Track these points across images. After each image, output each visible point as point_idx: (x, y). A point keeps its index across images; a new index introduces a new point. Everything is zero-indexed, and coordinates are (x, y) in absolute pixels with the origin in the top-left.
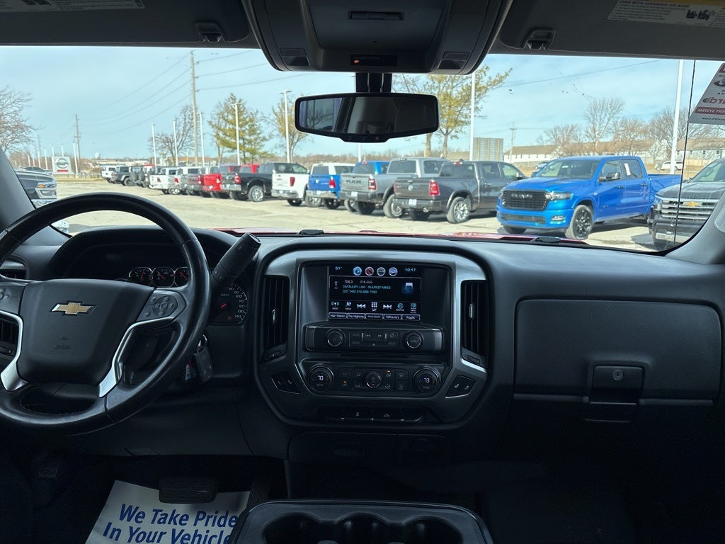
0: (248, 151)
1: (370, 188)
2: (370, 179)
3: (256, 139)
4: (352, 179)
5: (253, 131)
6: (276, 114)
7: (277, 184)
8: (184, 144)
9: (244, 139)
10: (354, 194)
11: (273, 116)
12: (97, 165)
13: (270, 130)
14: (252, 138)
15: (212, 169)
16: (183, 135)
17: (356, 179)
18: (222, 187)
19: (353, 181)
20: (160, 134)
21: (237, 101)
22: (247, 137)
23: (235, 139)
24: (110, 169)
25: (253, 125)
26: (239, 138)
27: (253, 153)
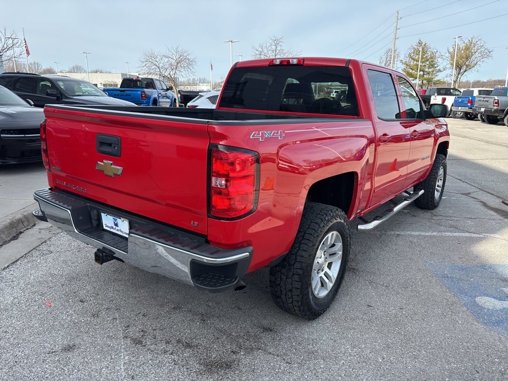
0: (425, 79)
1: (494, 106)
2: (495, 100)
3: (433, 72)
4: (482, 99)
5: (432, 65)
6: (449, 53)
9: (423, 71)
10: (483, 110)
11: (448, 55)
12: (329, 89)
13: (445, 64)
14: (430, 70)
17: (485, 99)
19: (483, 101)
21: (423, 44)
22: (427, 70)
23: (417, 72)
24: (335, 92)
25: (432, 61)
26: (420, 71)
27: (429, 81)
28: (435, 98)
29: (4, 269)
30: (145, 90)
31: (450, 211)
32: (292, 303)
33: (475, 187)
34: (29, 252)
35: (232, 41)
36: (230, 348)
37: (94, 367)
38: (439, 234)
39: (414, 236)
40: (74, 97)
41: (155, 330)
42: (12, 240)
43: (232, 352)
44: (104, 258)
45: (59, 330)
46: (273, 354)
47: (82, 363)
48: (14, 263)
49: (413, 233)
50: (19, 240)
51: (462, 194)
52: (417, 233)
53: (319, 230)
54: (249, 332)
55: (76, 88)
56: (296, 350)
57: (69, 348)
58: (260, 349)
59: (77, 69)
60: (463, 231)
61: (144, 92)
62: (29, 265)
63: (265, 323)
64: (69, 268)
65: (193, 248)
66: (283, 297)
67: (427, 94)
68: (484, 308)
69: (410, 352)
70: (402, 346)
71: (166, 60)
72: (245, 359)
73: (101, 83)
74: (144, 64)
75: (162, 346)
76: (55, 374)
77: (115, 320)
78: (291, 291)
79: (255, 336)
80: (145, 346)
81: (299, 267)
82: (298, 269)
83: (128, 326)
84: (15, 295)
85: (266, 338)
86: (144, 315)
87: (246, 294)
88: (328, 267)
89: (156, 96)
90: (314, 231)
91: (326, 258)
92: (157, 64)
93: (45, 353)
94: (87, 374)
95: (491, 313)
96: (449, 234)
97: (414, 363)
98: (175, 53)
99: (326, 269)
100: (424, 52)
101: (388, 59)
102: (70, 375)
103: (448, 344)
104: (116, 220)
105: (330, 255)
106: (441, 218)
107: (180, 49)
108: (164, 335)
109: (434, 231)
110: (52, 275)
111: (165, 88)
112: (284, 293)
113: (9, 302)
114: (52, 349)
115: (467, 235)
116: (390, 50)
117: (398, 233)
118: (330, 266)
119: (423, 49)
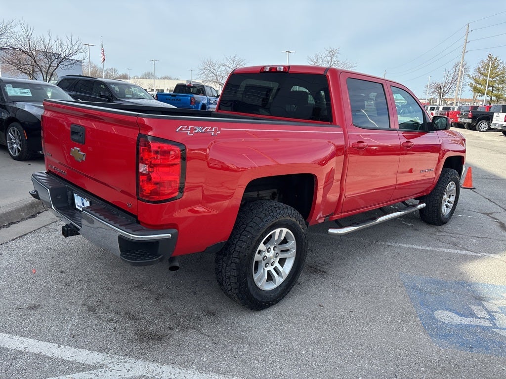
0: (494, 96)
3: (503, 88)
5: (503, 81)
7: (495, 120)
8: (450, 90)
9: (493, 87)
14: (500, 86)
15: (459, 108)
16: (451, 83)
18: (459, 120)
20: (434, 83)
21: (493, 59)
22: (496, 86)
23: (486, 87)
25: (503, 77)
26: (489, 86)
27: (498, 97)
28: (498, 115)
29: (12, 240)
30: (195, 96)
31: (459, 229)
32: (231, 290)
33: (501, 207)
34: (38, 229)
35: (289, 52)
36: (169, 324)
37: (47, 324)
38: (433, 249)
39: (405, 249)
40: (123, 99)
41: (111, 302)
42: (30, 218)
43: (169, 328)
44: (69, 232)
45: (32, 292)
46: (205, 335)
47: (38, 320)
48: (22, 236)
49: (405, 246)
50: (36, 218)
51: (483, 213)
52: (410, 246)
53: (261, 224)
54: (193, 314)
55: (126, 91)
56: (228, 333)
57: (33, 308)
58: (195, 329)
59: (149, 75)
60: (461, 249)
61: (193, 98)
62: (34, 239)
63: (212, 308)
64: (65, 244)
65: (122, 225)
66: (224, 284)
67: (492, 110)
68: (440, 321)
69: (338, 349)
70: (332, 343)
71: (224, 68)
72: (177, 335)
73: (168, 89)
74: (202, 72)
75: (111, 315)
76: (14, 325)
77: (81, 290)
78: (229, 278)
79: (197, 317)
80: (96, 313)
81: (236, 256)
82: (235, 258)
83: (91, 296)
84: (11, 261)
85: (206, 320)
86: (108, 289)
87: (207, 282)
88: (279, 262)
89: (205, 102)
90: (255, 225)
91: (277, 253)
92: (215, 72)
93: (13, 308)
94: (38, 329)
95: (444, 326)
96: (444, 249)
97: (335, 359)
98: (232, 62)
99: (277, 264)
100: (494, 67)
101: (456, 73)
102: (25, 327)
103: (381, 348)
104: (83, 200)
105: (281, 251)
106: (445, 234)
107: (237, 58)
108: (117, 307)
109: (428, 246)
110: (48, 249)
111: (216, 95)
112: (224, 279)
113: (3, 266)
114: (20, 306)
115: (464, 252)
116: (458, 64)
117: (390, 244)
118: (282, 262)
119: (493, 64)
